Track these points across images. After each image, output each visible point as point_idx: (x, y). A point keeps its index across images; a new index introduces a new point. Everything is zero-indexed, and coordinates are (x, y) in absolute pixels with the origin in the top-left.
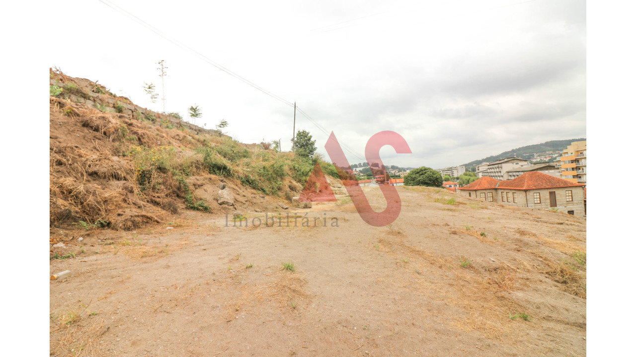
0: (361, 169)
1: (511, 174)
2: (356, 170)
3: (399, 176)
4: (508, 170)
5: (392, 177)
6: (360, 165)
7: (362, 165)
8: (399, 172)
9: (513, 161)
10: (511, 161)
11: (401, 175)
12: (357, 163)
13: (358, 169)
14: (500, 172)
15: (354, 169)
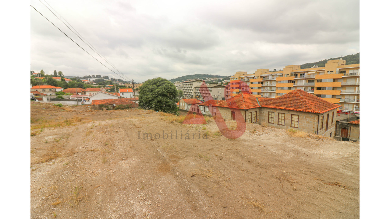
0: (94, 79)
1: (197, 89)
2: (90, 80)
3: (125, 86)
4: (195, 86)
5: (119, 86)
6: (94, 77)
7: (95, 76)
8: (123, 84)
9: (198, 81)
10: (197, 81)
11: (126, 86)
12: (91, 75)
13: (92, 80)
14: (191, 87)
15: (88, 79)
